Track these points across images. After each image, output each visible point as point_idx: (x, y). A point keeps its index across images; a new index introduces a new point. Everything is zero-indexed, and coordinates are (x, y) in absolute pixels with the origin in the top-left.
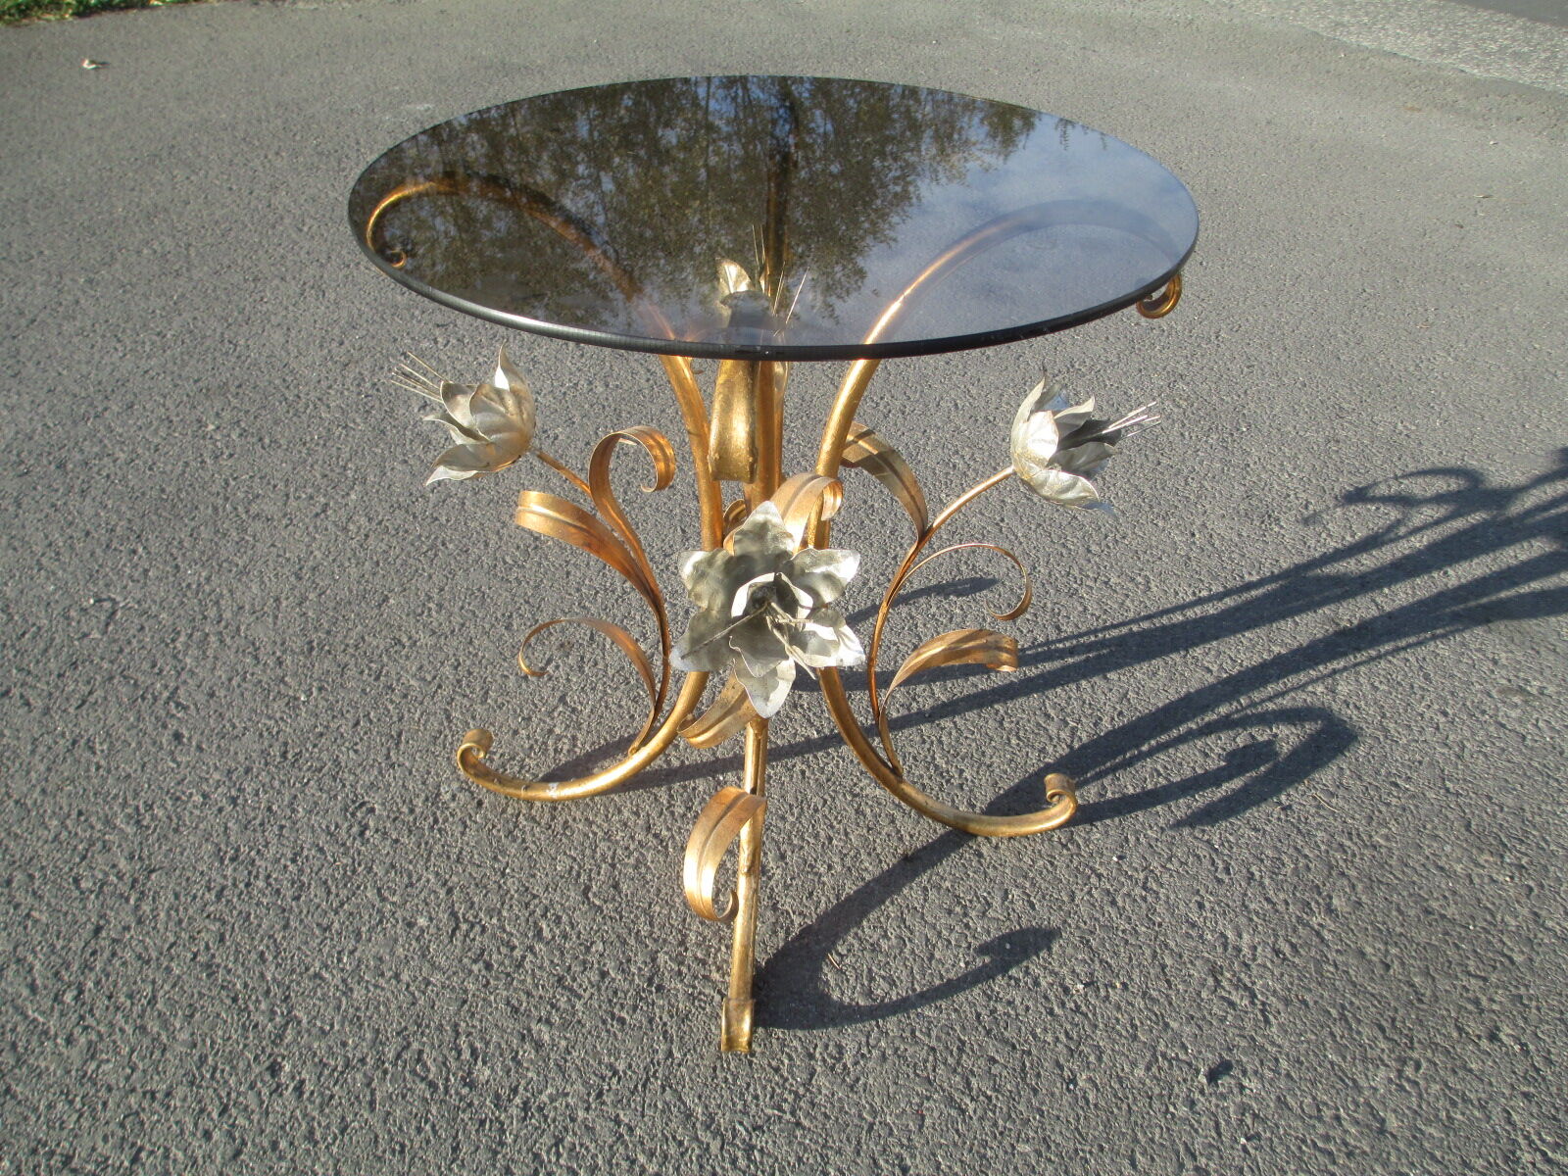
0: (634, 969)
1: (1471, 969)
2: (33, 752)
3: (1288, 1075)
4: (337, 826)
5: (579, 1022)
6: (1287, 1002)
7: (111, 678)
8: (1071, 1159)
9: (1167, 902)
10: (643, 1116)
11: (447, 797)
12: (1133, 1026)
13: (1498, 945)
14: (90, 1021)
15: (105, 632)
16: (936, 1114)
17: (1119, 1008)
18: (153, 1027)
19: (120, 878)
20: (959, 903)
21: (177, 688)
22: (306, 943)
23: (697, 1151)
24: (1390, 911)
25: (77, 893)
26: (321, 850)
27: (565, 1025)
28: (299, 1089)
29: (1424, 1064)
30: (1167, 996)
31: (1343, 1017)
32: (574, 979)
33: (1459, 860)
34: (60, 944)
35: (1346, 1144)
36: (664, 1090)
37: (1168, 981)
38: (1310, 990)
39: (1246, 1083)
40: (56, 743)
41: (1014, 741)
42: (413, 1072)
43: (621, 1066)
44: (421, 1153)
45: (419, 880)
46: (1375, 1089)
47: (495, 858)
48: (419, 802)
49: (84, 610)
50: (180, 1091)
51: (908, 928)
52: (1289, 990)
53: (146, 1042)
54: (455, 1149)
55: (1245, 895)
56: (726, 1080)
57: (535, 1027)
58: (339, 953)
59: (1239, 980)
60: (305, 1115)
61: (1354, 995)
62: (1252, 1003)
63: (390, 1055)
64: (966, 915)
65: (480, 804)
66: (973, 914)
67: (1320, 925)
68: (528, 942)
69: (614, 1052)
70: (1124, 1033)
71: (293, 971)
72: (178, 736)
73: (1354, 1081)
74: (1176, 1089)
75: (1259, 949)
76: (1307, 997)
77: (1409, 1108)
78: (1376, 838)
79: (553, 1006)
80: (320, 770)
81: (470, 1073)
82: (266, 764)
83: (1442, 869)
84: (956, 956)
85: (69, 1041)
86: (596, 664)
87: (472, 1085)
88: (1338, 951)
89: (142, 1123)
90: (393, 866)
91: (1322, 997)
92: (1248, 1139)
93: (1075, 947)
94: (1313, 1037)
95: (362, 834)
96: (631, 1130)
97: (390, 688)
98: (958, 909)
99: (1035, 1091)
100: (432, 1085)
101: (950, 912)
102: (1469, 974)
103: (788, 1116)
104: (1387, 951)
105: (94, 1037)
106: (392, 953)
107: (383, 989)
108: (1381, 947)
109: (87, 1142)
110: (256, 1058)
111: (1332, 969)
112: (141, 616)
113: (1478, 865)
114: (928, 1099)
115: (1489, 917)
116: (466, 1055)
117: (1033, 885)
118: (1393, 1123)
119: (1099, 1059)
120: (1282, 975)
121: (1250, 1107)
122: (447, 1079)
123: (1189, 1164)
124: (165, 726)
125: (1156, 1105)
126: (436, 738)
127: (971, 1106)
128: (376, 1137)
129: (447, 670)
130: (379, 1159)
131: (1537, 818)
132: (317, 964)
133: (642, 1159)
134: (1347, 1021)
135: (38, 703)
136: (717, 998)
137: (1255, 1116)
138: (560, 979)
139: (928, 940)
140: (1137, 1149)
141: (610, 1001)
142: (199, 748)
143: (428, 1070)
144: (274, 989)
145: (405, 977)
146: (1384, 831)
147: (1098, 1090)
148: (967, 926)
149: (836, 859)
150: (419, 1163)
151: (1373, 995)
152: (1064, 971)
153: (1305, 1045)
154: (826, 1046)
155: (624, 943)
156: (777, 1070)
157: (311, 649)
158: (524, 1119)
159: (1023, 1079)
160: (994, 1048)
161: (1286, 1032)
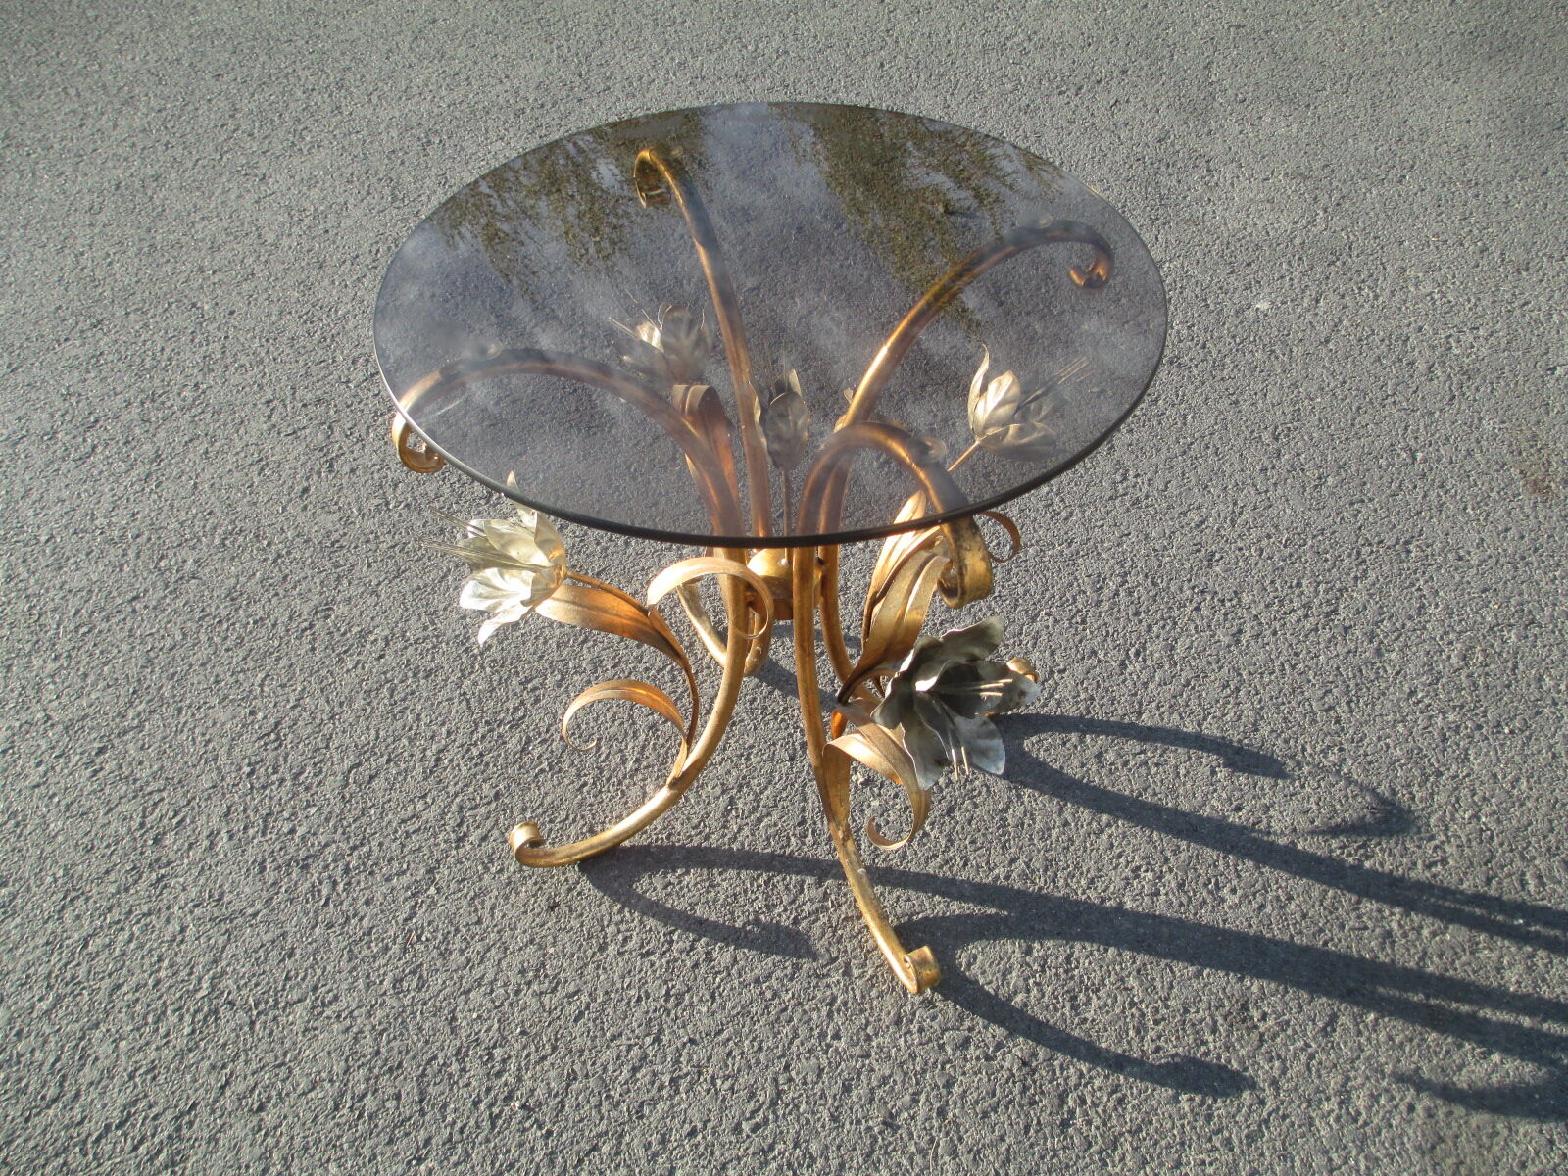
0: (309, 842)
4: (300, 615)
14: (74, 653)
16: (321, 1095)
17: (521, 1145)
19: (178, 572)
20: (538, 971)
25: (153, 566)
26: (275, 626)
27: (236, 846)
28: (95, 773)
32: (276, 821)
34: (114, 594)
36: (225, 934)
42: (145, 809)
43: (226, 898)
47: (341, 704)
51: (483, 957)
57: (222, 834)
60: (81, 790)
63: (149, 789)
65: (382, 656)
66: (535, 987)
68: (287, 775)
69: (234, 886)
71: (175, 696)
72: (306, 490)
79: (246, 828)
80: (338, 567)
81: (164, 833)
85: (56, 658)
87: (156, 841)
89: (28, 733)
90: (291, 666)
93: (560, 1075)
95: (304, 630)
96: (182, 941)
98: (530, 975)
99: (391, 1141)
100: (142, 825)
101: (523, 972)
103: (255, 1013)
105: (66, 664)
106: (223, 724)
107: (194, 744)
110: (103, 737)
114: (331, 1080)
116: (176, 821)
117: (603, 1003)
122: (152, 827)
124: (308, 479)
127: (345, 1111)
133: (165, 963)
136: (322, 903)
138: (270, 814)
139: (482, 977)
141: (273, 852)
143: (152, 814)
144: (156, 701)
145: (210, 746)
148: (517, 992)
152: (529, 1083)
154: (330, 990)
155: (328, 820)
156: (288, 978)
159: (395, 1127)
160: (410, 1090)
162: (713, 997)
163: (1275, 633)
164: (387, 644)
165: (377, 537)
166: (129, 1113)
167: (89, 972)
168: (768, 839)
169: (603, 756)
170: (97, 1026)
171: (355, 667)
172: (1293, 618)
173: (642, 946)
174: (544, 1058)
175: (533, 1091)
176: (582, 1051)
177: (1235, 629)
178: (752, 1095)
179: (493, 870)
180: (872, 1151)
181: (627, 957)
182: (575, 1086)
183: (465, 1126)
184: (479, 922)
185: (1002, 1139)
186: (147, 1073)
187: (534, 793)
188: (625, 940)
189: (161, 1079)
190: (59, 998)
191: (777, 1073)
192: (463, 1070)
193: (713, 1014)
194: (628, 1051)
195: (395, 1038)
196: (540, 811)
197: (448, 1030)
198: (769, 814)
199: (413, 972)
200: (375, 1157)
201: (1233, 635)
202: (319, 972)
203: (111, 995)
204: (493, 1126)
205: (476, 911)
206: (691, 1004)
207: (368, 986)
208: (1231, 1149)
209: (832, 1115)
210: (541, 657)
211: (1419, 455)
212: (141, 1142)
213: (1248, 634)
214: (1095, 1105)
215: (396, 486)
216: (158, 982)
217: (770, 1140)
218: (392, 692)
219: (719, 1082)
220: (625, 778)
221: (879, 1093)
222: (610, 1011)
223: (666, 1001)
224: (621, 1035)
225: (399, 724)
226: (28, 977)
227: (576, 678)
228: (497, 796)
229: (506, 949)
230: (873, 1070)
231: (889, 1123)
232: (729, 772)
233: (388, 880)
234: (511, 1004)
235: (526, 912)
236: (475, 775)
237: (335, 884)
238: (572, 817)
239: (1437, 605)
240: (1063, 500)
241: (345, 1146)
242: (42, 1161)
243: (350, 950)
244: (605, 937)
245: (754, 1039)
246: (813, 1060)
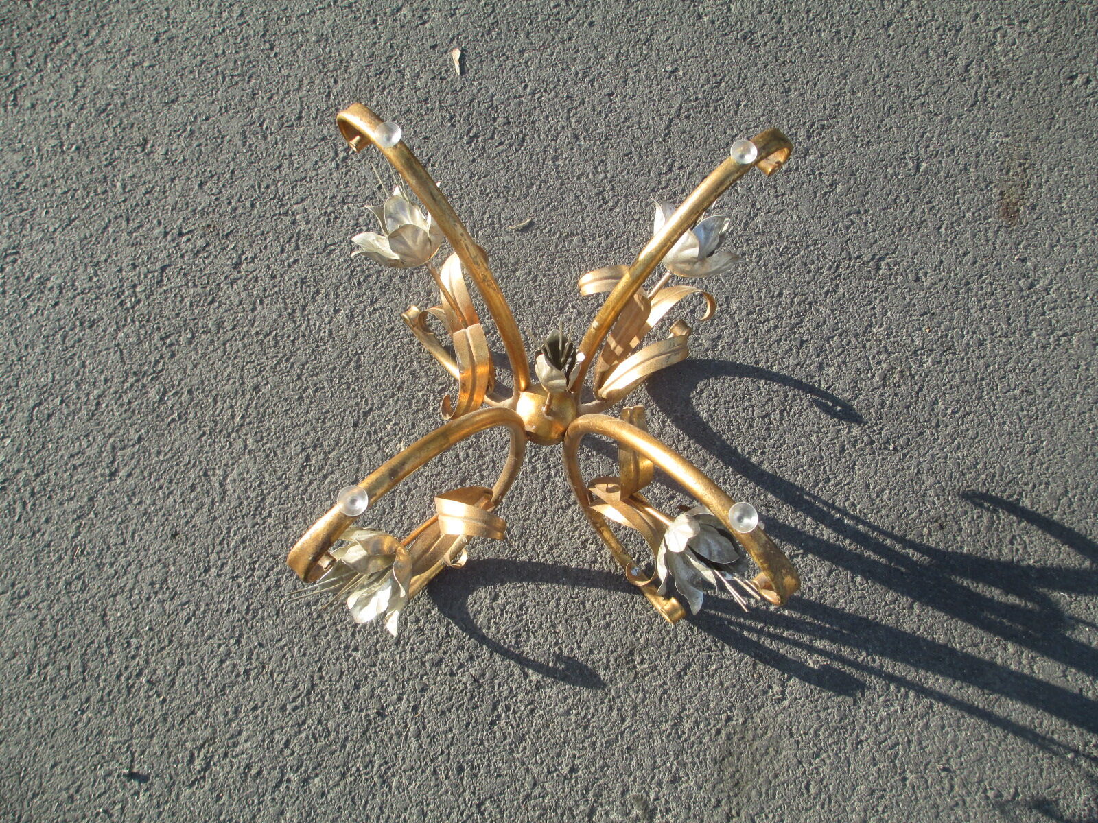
3: (160, 814)
6: (213, 789)
8: (37, 736)
12: (139, 721)
20: (162, 584)
37: (183, 721)
38: (230, 798)
39: (141, 794)
47: (26, 347)
51: (126, 571)
52: (222, 787)
59: (212, 757)
62: (199, 772)
66: (160, 596)
67: (289, 781)
70: (131, 719)
75: (244, 756)
76: (224, 799)
88: (273, 799)
91: (230, 806)
93: (173, 662)
99: (64, 697)
101: (152, 584)
117: (205, 612)
119: (105, 717)
120: (232, 777)
121: (127, 803)
123: (72, 791)
127: (35, 674)
136: (16, 518)
137: (122, 808)
139: (125, 586)
140: (63, 764)
147: (86, 726)
148: (148, 599)
149: (148, 502)
152: (153, 665)
153: (188, 812)
154: (23, 588)
155: (18, 451)
159: (67, 688)
160: (77, 662)
161: (190, 798)
162: (278, 614)
163: (746, 341)
164: (61, 293)
165: (53, 181)
168: (329, 493)
169: (218, 411)
171: (36, 313)
172: (766, 326)
173: (233, 571)
174: (163, 648)
175: (155, 671)
176: (188, 646)
177: (716, 335)
178: (295, 686)
179: (135, 502)
180: (367, 731)
181: (222, 579)
182: (183, 670)
183: (111, 691)
184: (124, 543)
185: (450, 730)
187: (166, 439)
188: (223, 565)
191: (313, 672)
192: (111, 653)
193: (277, 626)
194: (219, 648)
195: (66, 626)
196: (170, 455)
197: (101, 623)
198: (333, 472)
199: (79, 578)
200: (54, 707)
201: (713, 340)
202: (16, 573)
204: (129, 692)
205: (122, 534)
206: (263, 618)
207: (48, 586)
208: (594, 749)
209: (345, 704)
210: (178, 315)
211: (924, 165)
213: (725, 340)
215: (69, 126)
217: (303, 718)
218: (64, 337)
219: (275, 675)
220: (233, 431)
221: (378, 692)
222: (208, 618)
223: (247, 613)
224: (214, 636)
225: (70, 368)
227: (204, 336)
228: (140, 439)
229: (142, 565)
230: (376, 675)
231: (381, 714)
232: (308, 433)
233: (61, 504)
234: (143, 607)
235: (156, 538)
236: (124, 420)
237: (25, 504)
238: (192, 462)
239: (881, 325)
240: (613, 189)
241: (36, 698)
243: (36, 557)
244: (209, 562)
245: (301, 647)
246: (338, 665)
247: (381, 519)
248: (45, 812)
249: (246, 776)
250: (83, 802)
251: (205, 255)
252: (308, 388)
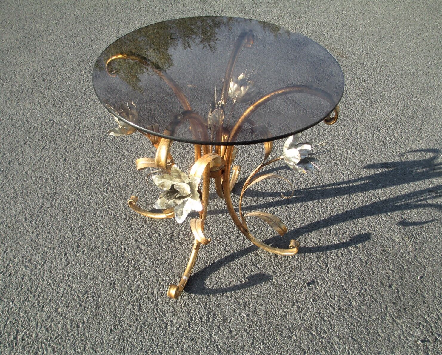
0: (167, 235)
1: (391, 268)
2: (30, 160)
3: (329, 287)
4: (101, 188)
5: (151, 246)
6: (335, 268)
7: (51, 142)
8: (266, 298)
9: (311, 237)
10: (162, 271)
11: (129, 184)
12: (292, 268)
13: (401, 263)
14: (38, 229)
15: (50, 129)
16: (234, 282)
17: (289, 263)
18: (52, 232)
19: (48, 195)
20: (254, 229)
21: (67, 147)
22: (89, 217)
23: (174, 281)
24: (373, 249)
25: (37, 197)
26: (96, 194)
27: (148, 246)
28: (83, 252)
29: (368, 290)
30: (303, 262)
31: (349, 275)
32: (152, 235)
33: (398, 238)
34: (33, 209)
35: (339, 306)
36: (169, 265)
37: (305, 258)
38: (343, 266)
39: (317, 287)
40: (36, 158)
41: (281, 187)
42: (110, 252)
43: (159, 258)
44: (109, 271)
45: (119, 204)
46: (352, 294)
48: (122, 184)
49: (46, 122)
50: (56, 248)
52: (337, 265)
53: (50, 236)
54: (117, 271)
55: (333, 238)
56: (184, 265)
57: (140, 245)
58: (97, 220)
59: (324, 261)
60: (84, 258)
61: (355, 269)
62: (326, 267)
63: (105, 247)
64: (255, 233)
65: (137, 187)
66: (257, 233)
67: (352, 250)
68: (142, 224)
69: (158, 254)
70: (289, 269)
71: (86, 223)
72: (65, 160)
73: (347, 291)
74: (298, 286)
75: (332, 254)
76: (342, 268)
77: (360, 301)
78: (376, 228)
79: (146, 241)
80: (99, 173)
81: (123, 254)
82: (86, 170)
83: (392, 240)
84: (250, 243)
85: (33, 233)
86: (173, 152)
87: (123, 257)
88: (354, 257)
89: (47, 255)
90: (113, 200)
91: (345, 268)
92: (313, 301)
94: (339, 278)
95: (107, 191)
96: (159, 273)
97: (119, 152)
98: (254, 231)
100: (114, 256)
102: (390, 269)
104: (368, 259)
105: (38, 233)
106: (109, 222)
107: (106, 231)
108: (367, 258)
109: (35, 257)
110: (74, 243)
111: (351, 262)
112: (60, 125)
113: (403, 240)
114: (233, 278)
115: (401, 255)
116: (123, 250)
118: (354, 304)
119: (280, 275)
120: (336, 261)
121: (317, 293)
122: (118, 255)
123: (296, 304)
124: (62, 157)
125: (292, 289)
126: (129, 168)
128: (99, 266)
129: (135, 149)
130: (99, 271)
131: (426, 229)
132: (91, 223)
133: (160, 281)
134: (350, 276)
135: (33, 147)
136: (186, 245)
137: (317, 296)
138: (149, 235)
140: (283, 299)
141: (160, 242)
142: (70, 163)
143: (114, 252)
144: (81, 227)
145: (112, 229)
146: (379, 227)
147: (278, 282)
150: (108, 273)
151: (360, 270)
153: (337, 280)
154: (211, 261)
155: (166, 228)
156: (197, 265)
157: (101, 139)
158: (134, 267)
161: (332, 276)
162: (296, 213)
164: (135, 183)
165: (102, 162)
166: (191, 316)
167: (141, 295)
170: (158, 305)
171: (132, 192)
183: (274, 267)
184: (230, 228)
186: (185, 305)
189: (190, 304)
190: (139, 306)
192: (261, 257)
203: (153, 296)
205: (227, 226)
206: (294, 217)
207: (219, 254)
212: (201, 319)
214: (381, 193)
215: (93, 148)
216: (163, 286)
217: (335, 232)
223: (288, 219)
226: (123, 307)
230: (339, 209)
242: (179, 340)
243: (206, 250)
246: (327, 214)
247: (294, 176)
248: (295, 318)
249: (339, 257)
250: (303, 304)
251: (172, 152)
252: (238, 162)
